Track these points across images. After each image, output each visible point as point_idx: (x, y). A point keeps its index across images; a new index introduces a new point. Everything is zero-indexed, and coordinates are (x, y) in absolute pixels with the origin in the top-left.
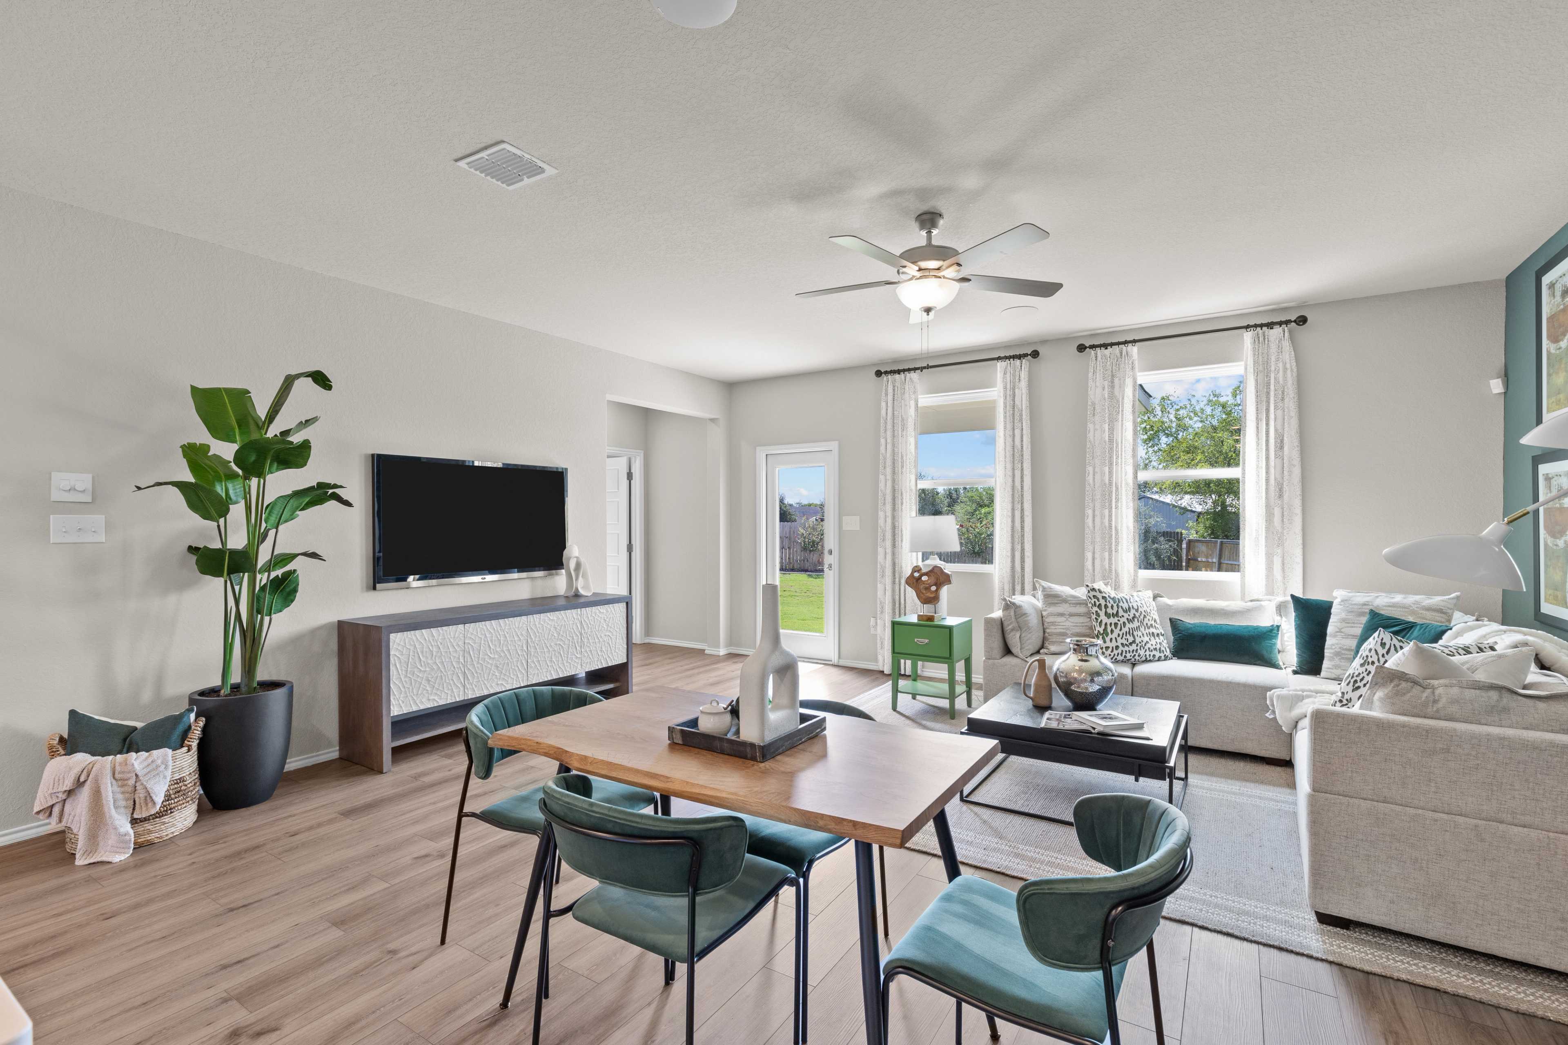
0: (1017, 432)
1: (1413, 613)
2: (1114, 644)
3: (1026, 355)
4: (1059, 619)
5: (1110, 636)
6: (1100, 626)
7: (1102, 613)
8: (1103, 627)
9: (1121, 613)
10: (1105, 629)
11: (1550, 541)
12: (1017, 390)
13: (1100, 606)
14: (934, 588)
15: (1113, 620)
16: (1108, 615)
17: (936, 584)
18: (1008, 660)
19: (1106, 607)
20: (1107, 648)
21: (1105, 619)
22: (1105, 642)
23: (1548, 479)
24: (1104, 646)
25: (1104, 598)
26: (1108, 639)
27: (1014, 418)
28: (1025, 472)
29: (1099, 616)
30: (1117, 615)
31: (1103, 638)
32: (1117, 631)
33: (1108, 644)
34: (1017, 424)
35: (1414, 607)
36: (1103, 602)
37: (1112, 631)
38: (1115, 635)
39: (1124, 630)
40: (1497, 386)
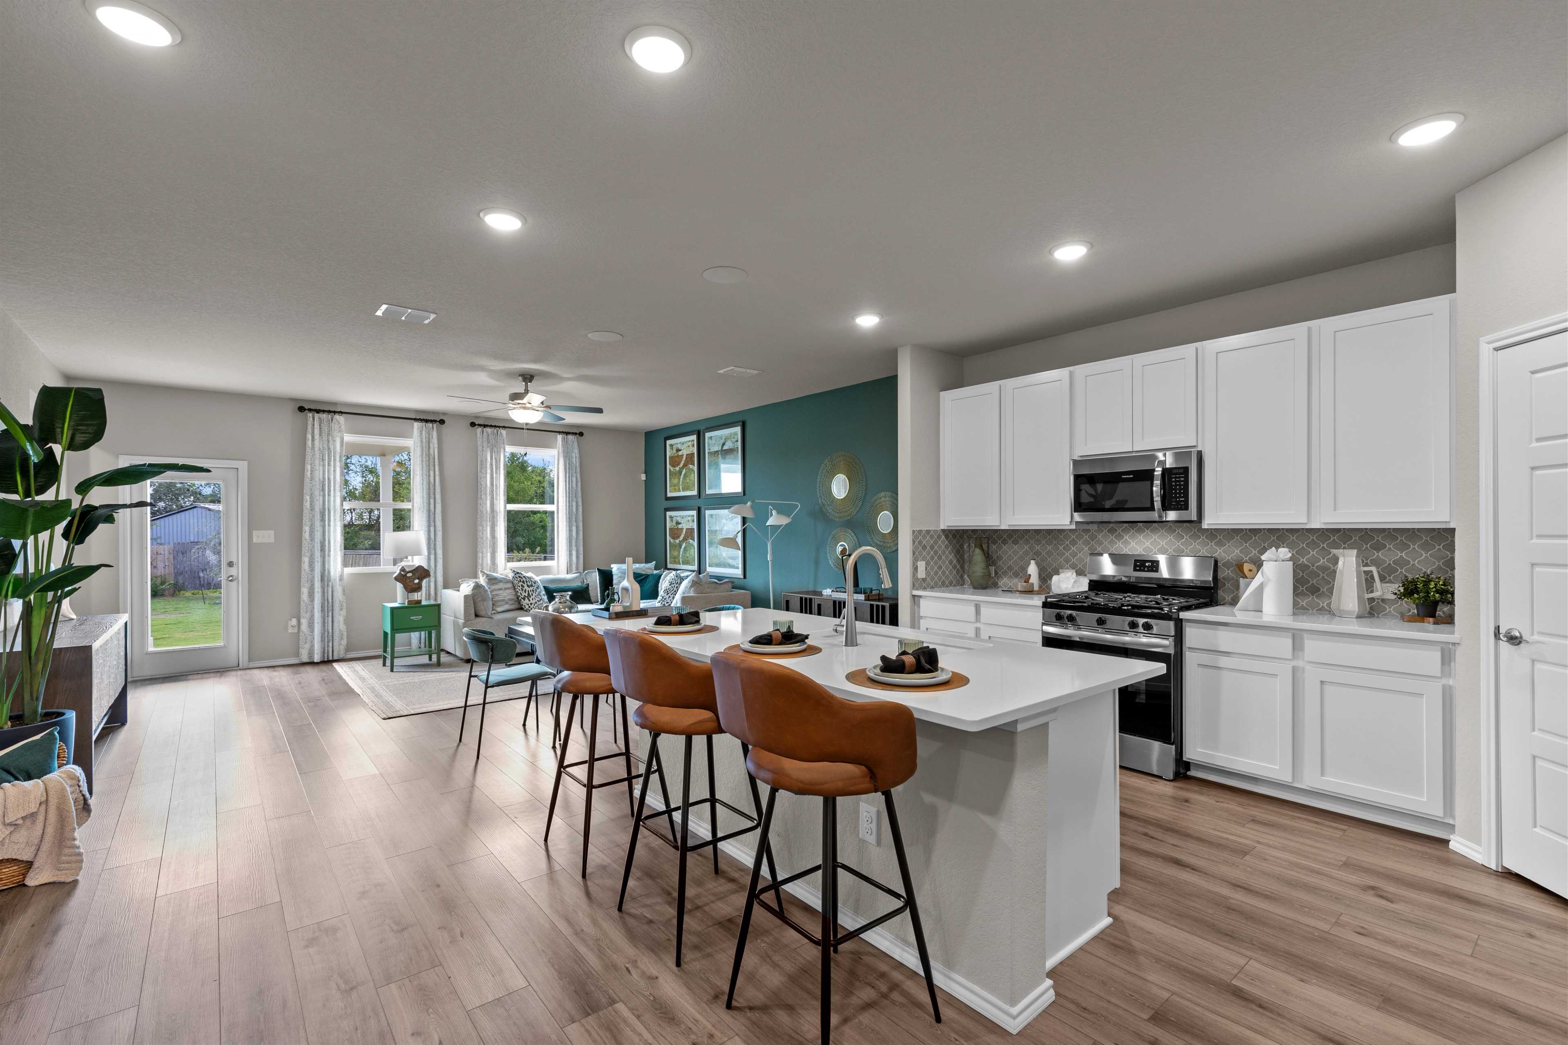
0: (432, 473)
1: (644, 571)
2: (534, 601)
3: (435, 421)
4: (502, 592)
5: (532, 597)
6: (525, 592)
7: (525, 585)
8: (527, 593)
9: (533, 585)
10: (529, 594)
11: (672, 541)
12: (431, 444)
13: (523, 582)
14: (417, 581)
15: (531, 588)
16: (528, 586)
17: (418, 579)
18: (479, 619)
19: (527, 582)
20: (531, 604)
21: (527, 589)
22: (529, 601)
23: (671, 517)
24: (529, 603)
25: (524, 577)
26: (531, 599)
27: (429, 463)
28: (437, 501)
29: (524, 587)
30: (532, 586)
31: (528, 599)
32: (534, 594)
33: (532, 601)
34: (432, 468)
35: (644, 568)
36: (524, 579)
37: (532, 594)
38: (534, 596)
39: (537, 593)
40: (643, 477)
